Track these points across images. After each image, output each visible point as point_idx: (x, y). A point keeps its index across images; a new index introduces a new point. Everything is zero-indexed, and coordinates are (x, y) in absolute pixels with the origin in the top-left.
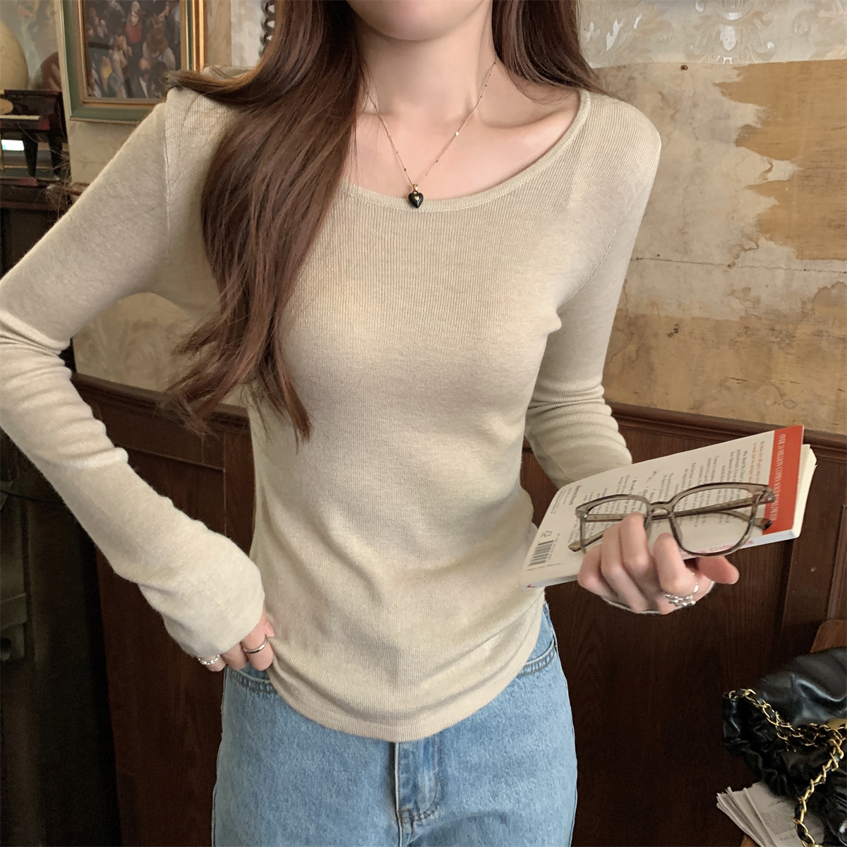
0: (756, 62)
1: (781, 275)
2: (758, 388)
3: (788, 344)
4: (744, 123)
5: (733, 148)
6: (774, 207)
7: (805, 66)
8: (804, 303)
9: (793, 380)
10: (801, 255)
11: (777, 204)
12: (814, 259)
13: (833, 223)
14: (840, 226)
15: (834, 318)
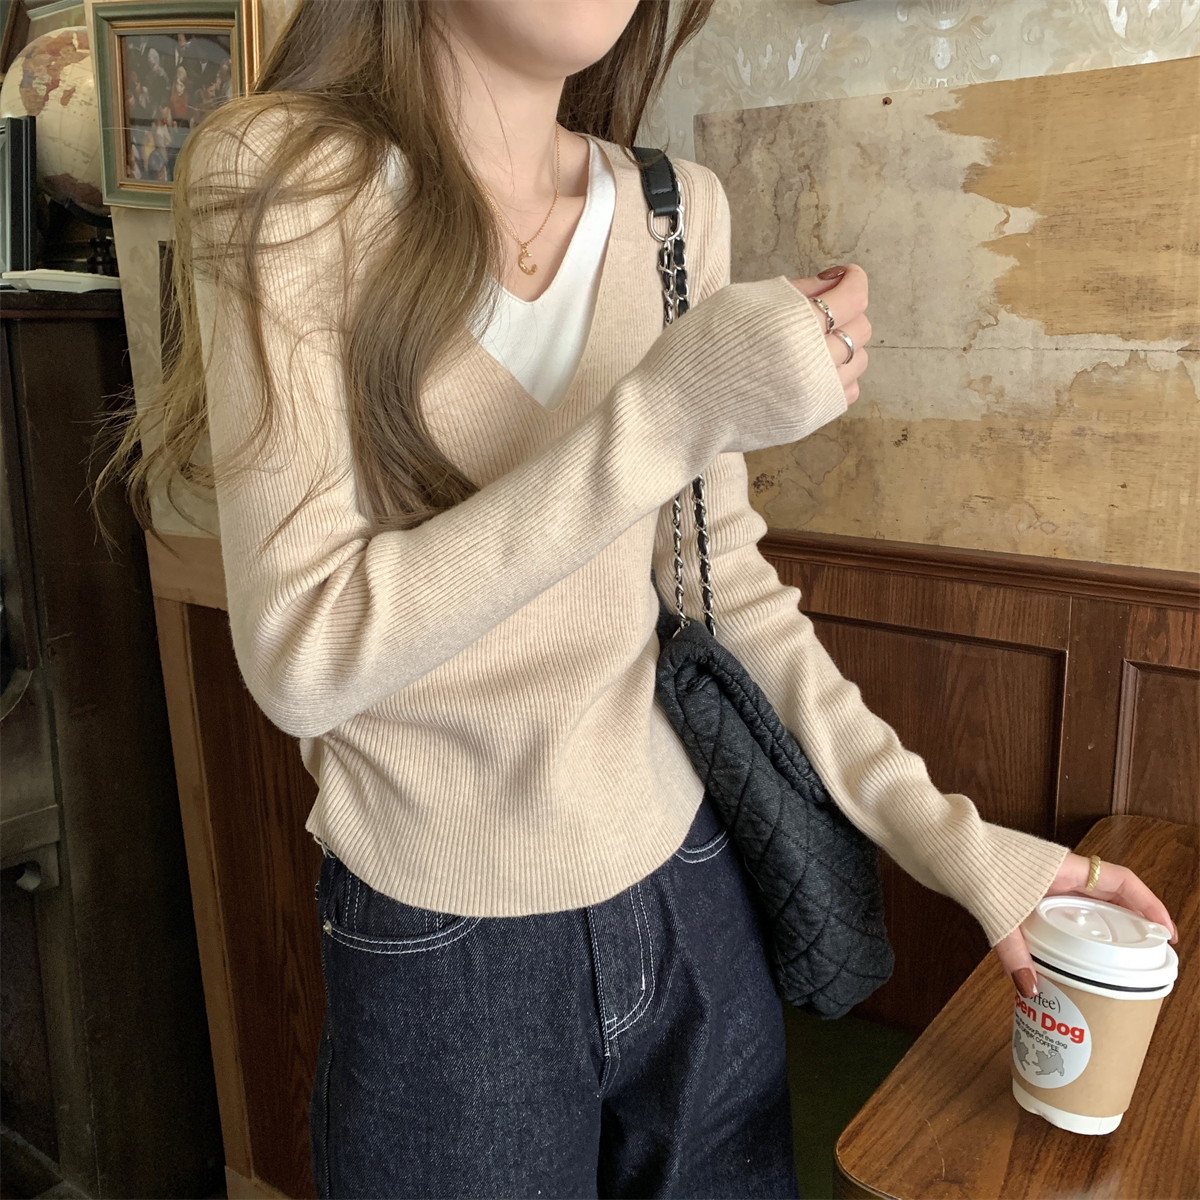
0: (978, 82)
1: (1027, 359)
2: (1009, 507)
3: (1042, 448)
4: (971, 162)
5: (961, 196)
6: (1014, 268)
7: (1040, 83)
8: (1058, 393)
9: (1051, 495)
10: (1050, 330)
11: (1018, 264)
12: (1068, 334)
13: (1089, 286)
14: (1098, 289)
15: (1099, 411)
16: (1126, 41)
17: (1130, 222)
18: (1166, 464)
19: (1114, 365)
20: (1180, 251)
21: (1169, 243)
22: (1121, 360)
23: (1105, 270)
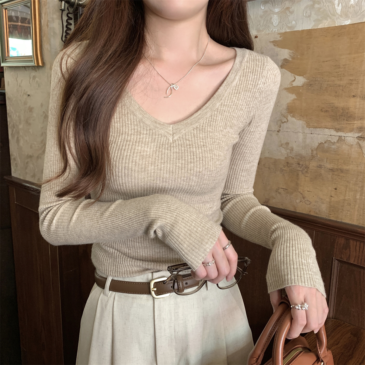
0: (288, 31)
1: (301, 136)
2: (293, 193)
3: (306, 172)
7: (309, 31)
8: (312, 151)
9: (308, 190)
10: (308, 126)
11: (296, 98)
12: (315, 128)
13: (324, 110)
14: (327, 111)
15: (327, 158)
16: (341, 16)
17: (340, 86)
18: (351, 182)
19: (333, 141)
20: (358, 98)
21: (354, 95)
22: (335, 139)
23: (330, 104)
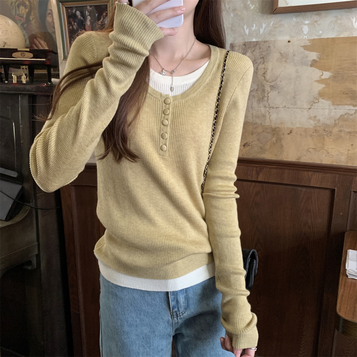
0: (316, 38)
1: (327, 112)
2: (320, 151)
3: (330, 135)
4: (313, 59)
5: (310, 68)
6: (324, 88)
7: (333, 39)
8: (335, 120)
9: (332, 147)
10: (333, 104)
11: (325, 86)
12: (338, 105)
13: (345, 93)
15: (346, 125)
22: (353, 112)
23: (349, 89)
